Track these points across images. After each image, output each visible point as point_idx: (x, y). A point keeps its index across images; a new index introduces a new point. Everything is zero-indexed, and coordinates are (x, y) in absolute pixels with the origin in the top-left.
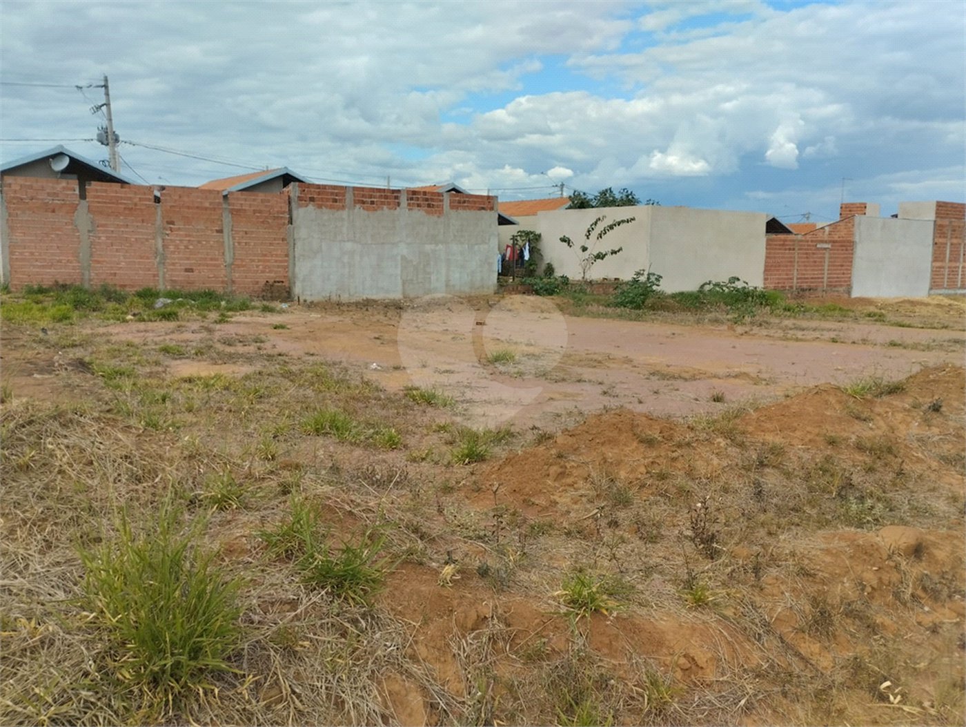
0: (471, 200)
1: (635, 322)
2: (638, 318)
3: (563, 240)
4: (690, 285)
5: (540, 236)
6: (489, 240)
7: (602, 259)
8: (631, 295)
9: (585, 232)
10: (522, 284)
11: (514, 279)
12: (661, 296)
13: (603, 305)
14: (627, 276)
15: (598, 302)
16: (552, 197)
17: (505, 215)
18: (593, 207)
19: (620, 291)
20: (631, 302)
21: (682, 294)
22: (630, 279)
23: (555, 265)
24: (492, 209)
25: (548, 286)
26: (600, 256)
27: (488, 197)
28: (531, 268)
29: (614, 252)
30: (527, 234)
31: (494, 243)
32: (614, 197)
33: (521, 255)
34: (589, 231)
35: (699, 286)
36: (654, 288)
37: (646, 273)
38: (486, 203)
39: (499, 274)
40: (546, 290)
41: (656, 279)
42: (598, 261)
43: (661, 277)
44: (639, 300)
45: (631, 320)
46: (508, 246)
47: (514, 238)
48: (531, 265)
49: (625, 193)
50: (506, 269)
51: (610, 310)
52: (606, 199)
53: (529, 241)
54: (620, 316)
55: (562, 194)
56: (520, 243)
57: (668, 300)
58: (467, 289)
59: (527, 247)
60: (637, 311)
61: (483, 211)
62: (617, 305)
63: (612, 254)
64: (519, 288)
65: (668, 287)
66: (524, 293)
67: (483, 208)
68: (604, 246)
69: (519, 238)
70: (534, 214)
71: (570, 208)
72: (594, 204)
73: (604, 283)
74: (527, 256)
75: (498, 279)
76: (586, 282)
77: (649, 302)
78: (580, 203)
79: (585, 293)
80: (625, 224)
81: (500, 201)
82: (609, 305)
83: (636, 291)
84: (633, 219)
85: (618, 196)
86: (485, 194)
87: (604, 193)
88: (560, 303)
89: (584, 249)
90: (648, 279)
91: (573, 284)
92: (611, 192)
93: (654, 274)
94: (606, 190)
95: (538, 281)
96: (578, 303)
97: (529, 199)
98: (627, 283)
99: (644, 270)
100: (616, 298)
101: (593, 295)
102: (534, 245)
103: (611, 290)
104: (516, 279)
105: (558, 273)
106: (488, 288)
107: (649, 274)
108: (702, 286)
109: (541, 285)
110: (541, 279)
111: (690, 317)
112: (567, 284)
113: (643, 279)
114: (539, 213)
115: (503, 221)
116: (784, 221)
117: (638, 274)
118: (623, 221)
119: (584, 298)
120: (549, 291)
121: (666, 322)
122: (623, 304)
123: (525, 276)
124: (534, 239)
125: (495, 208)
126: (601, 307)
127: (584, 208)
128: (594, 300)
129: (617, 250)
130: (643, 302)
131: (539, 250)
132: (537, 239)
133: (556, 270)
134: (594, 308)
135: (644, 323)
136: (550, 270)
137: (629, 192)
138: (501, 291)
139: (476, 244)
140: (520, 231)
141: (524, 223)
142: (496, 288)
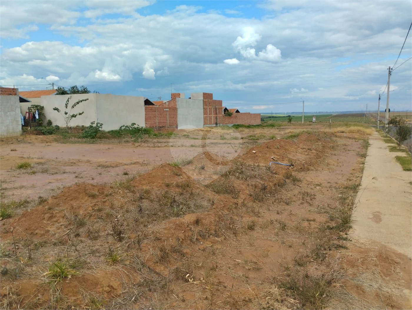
0: (3, 90)
1: (92, 145)
2: (93, 143)
3: (56, 109)
4: (116, 127)
5: (43, 107)
6: (15, 110)
7: (75, 117)
8: (90, 133)
10: (36, 130)
11: (31, 128)
12: (103, 133)
13: (76, 138)
14: (87, 124)
15: (75, 136)
16: (48, 89)
17: (24, 97)
18: (68, 94)
19: (85, 131)
20: (90, 136)
21: (112, 131)
22: (89, 126)
23: (52, 121)
24: (15, 94)
25: (49, 130)
26: (74, 116)
27: (13, 89)
28: (40, 122)
29: (80, 114)
30: (37, 106)
31: (18, 111)
32: (78, 90)
33: (34, 117)
34: (66, 105)
35: (120, 127)
36: (100, 129)
37: (96, 123)
38: (12, 92)
39: (23, 126)
40: (48, 132)
41: (100, 125)
42: (73, 118)
43: (102, 124)
44: (94, 134)
45: (90, 143)
46: (27, 112)
47: (29, 108)
48: (40, 121)
49: (83, 88)
50: (26, 123)
51: (80, 140)
52: (74, 91)
53: (38, 110)
54: (86, 142)
55: (53, 88)
56: (33, 111)
57: (107, 134)
58: (5, 134)
59: (37, 113)
60: (93, 140)
61: (11, 95)
62: (84, 137)
63: (79, 115)
64: (34, 132)
65: (106, 128)
66: (37, 134)
67: (10, 94)
68: (75, 111)
69: (32, 108)
70: (39, 97)
71: (57, 94)
72: (69, 93)
73: (77, 128)
74: (37, 117)
75: (22, 128)
76: (68, 128)
77: (98, 135)
78: (62, 92)
79: (68, 133)
80: (84, 102)
81: (19, 91)
82: (80, 138)
83: (92, 131)
84: (88, 99)
85: (80, 89)
86: (13, 87)
87: (73, 88)
88: (56, 138)
89: (66, 113)
90: (97, 125)
91: (61, 129)
92: (77, 87)
93: (99, 123)
94: (74, 87)
95: (44, 128)
96: (65, 137)
97: (36, 90)
98: (87, 128)
99: (94, 122)
100: (83, 134)
101: (72, 133)
102: (41, 112)
103: (80, 131)
104: (32, 128)
105: (54, 124)
106: (17, 133)
107: (97, 123)
108: (121, 127)
109: (45, 130)
110: (45, 127)
111: (116, 141)
112: (59, 129)
113: (94, 125)
114: (42, 96)
115: (22, 100)
116: (151, 100)
117: (92, 123)
118: (83, 100)
119: (67, 135)
120: (50, 133)
121: (106, 144)
122: (86, 137)
123: (37, 126)
124: (40, 109)
125: (17, 94)
126: (76, 139)
127: (64, 94)
128: (73, 136)
129: (81, 113)
130: (96, 135)
131: (44, 114)
132: (42, 109)
133: (53, 123)
134: (73, 139)
135: (96, 145)
136: (50, 123)
137: (85, 88)
138: (24, 134)
139: (8, 112)
140: (32, 105)
141: (35, 101)
142: (21, 133)
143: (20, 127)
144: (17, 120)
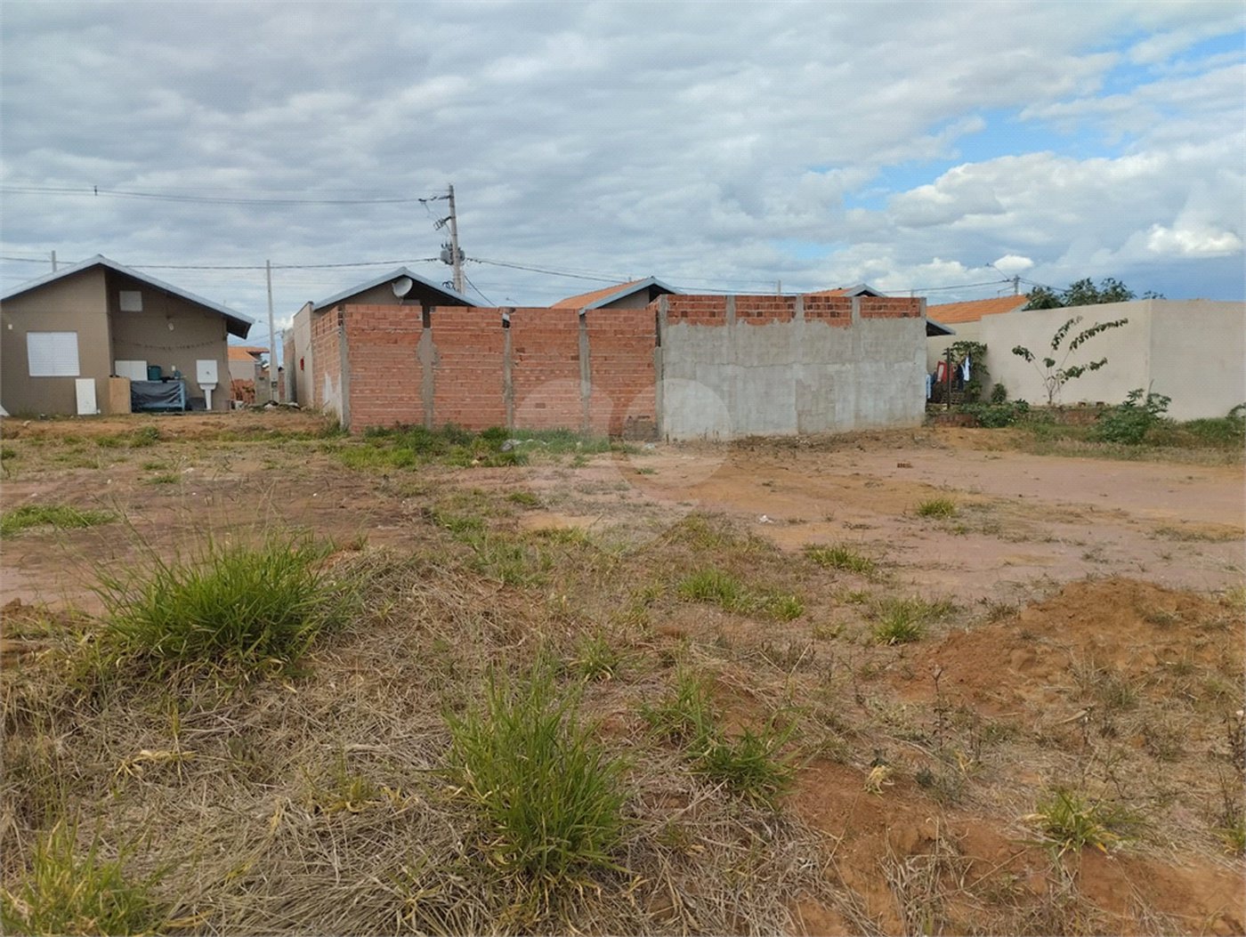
0: (889, 304)
1: (1129, 462)
2: (1133, 457)
3: (1018, 351)
4: (1215, 410)
5: (985, 348)
6: (914, 355)
7: (1078, 376)
8: (1123, 424)
9: (1051, 340)
10: (962, 413)
11: (948, 407)
12: (1170, 426)
13: (1079, 439)
14: (1117, 398)
15: (1073, 435)
16: (1001, 295)
17: (937, 322)
18: (1062, 306)
19: (1105, 420)
20: (1123, 435)
21: (1202, 422)
22: (1121, 403)
23: (1008, 387)
24: (918, 314)
25: (998, 415)
26: (1075, 373)
27: (913, 300)
28: (973, 391)
29: (1095, 366)
30: (967, 346)
31: (921, 361)
32: (1093, 291)
33: (960, 371)
34: (1056, 339)
35: (1229, 410)
36: (1159, 415)
37: (1145, 395)
38: (910, 307)
39: (928, 401)
40: (995, 420)
41: (1161, 402)
42: (1072, 379)
43: (1169, 400)
44: (1135, 431)
45: (1123, 459)
46: (940, 363)
47: (948, 353)
48: (973, 387)
49: (1111, 285)
50: (937, 394)
51: (1090, 446)
52: (1083, 295)
53: (970, 355)
54: (1106, 455)
55: (1016, 291)
56: (957, 358)
57: (1179, 432)
58: (884, 422)
59: (967, 364)
60: (1132, 447)
61: (906, 318)
62: (1101, 439)
63: (1092, 368)
64: (957, 418)
65: (1179, 412)
66: (963, 425)
67: (905, 315)
68: (1081, 358)
69: (955, 352)
70: (978, 319)
71: (1029, 308)
72: (1064, 302)
73: (1081, 410)
74: (967, 377)
75: (927, 406)
76: (1053, 407)
77: (1150, 434)
78: (1044, 301)
79: (1053, 424)
80: (1112, 328)
81: (928, 304)
82: (1088, 439)
83: (1130, 420)
84: (1125, 322)
85: (1100, 289)
86: (908, 295)
87: (1079, 286)
88: (1017, 437)
89: (1050, 363)
90: (1149, 401)
91: (1034, 412)
92: (1090, 283)
93: (1158, 396)
94: (1083, 282)
95: (984, 408)
96: (1042, 435)
97: (968, 300)
98: (1116, 409)
99: (1141, 390)
100: (1100, 429)
101: (1065, 425)
102: (978, 360)
103: (1092, 418)
104: (952, 407)
105: (1012, 397)
106: (913, 418)
107: (1150, 396)
108: (1234, 411)
109: (988, 414)
110: (988, 406)
111: (1216, 455)
112: (1026, 411)
113: (1140, 402)
114: (984, 318)
115: (933, 330)
117: (1134, 395)
118: (1110, 325)
119: (1051, 430)
120: (1001, 422)
121: (1178, 462)
122: (1112, 438)
123: (964, 401)
124: (977, 352)
125: (922, 314)
126: (1076, 442)
127: (1050, 307)
128: (1066, 433)
129: (1098, 362)
130: (1142, 435)
131: (985, 367)
132: (981, 353)
133: (1009, 393)
134: (1066, 443)
135: (1144, 464)
136: (1000, 393)
137: (1117, 283)
138: (931, 422)
139: (897, 362)
140: (957, 343)
141: (963, 332)
142: (924, 418)
143: (923, 402)
144: (917, 383)
